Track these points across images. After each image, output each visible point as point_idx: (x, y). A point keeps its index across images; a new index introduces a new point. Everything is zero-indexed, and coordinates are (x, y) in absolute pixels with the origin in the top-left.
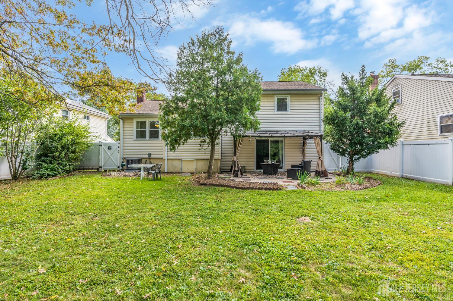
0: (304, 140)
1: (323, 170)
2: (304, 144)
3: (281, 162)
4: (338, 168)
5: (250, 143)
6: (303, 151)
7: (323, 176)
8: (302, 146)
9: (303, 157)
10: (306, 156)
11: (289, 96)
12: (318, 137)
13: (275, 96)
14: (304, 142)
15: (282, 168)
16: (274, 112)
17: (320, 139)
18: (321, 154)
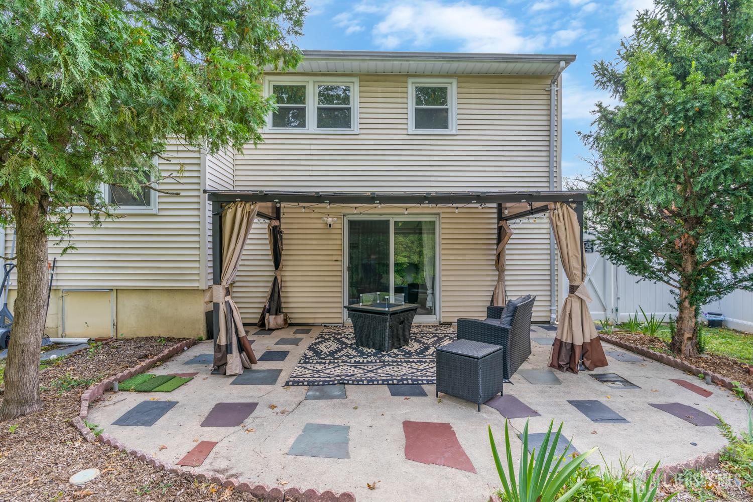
0: (502, 223)
1: (588, 340)
2: (501, 235)
3: (429, 292)
4: (605, 310)
5: (326, 231)
6: (499, 256)
7: (588, 363)
8: (495, 242)
9: (499, 276)
10: (506, 273)
11: (454, 81)
12: (568, 203)
13: (410, 80)
14: (500, 229)
15: (430, 311)
16: (404, 132)
17: (575, 210)
18: (579, 273)
